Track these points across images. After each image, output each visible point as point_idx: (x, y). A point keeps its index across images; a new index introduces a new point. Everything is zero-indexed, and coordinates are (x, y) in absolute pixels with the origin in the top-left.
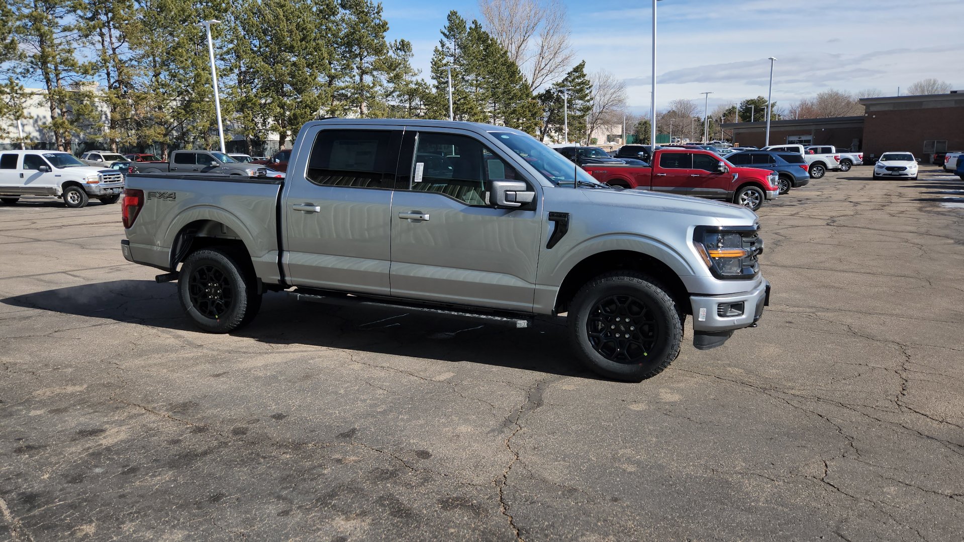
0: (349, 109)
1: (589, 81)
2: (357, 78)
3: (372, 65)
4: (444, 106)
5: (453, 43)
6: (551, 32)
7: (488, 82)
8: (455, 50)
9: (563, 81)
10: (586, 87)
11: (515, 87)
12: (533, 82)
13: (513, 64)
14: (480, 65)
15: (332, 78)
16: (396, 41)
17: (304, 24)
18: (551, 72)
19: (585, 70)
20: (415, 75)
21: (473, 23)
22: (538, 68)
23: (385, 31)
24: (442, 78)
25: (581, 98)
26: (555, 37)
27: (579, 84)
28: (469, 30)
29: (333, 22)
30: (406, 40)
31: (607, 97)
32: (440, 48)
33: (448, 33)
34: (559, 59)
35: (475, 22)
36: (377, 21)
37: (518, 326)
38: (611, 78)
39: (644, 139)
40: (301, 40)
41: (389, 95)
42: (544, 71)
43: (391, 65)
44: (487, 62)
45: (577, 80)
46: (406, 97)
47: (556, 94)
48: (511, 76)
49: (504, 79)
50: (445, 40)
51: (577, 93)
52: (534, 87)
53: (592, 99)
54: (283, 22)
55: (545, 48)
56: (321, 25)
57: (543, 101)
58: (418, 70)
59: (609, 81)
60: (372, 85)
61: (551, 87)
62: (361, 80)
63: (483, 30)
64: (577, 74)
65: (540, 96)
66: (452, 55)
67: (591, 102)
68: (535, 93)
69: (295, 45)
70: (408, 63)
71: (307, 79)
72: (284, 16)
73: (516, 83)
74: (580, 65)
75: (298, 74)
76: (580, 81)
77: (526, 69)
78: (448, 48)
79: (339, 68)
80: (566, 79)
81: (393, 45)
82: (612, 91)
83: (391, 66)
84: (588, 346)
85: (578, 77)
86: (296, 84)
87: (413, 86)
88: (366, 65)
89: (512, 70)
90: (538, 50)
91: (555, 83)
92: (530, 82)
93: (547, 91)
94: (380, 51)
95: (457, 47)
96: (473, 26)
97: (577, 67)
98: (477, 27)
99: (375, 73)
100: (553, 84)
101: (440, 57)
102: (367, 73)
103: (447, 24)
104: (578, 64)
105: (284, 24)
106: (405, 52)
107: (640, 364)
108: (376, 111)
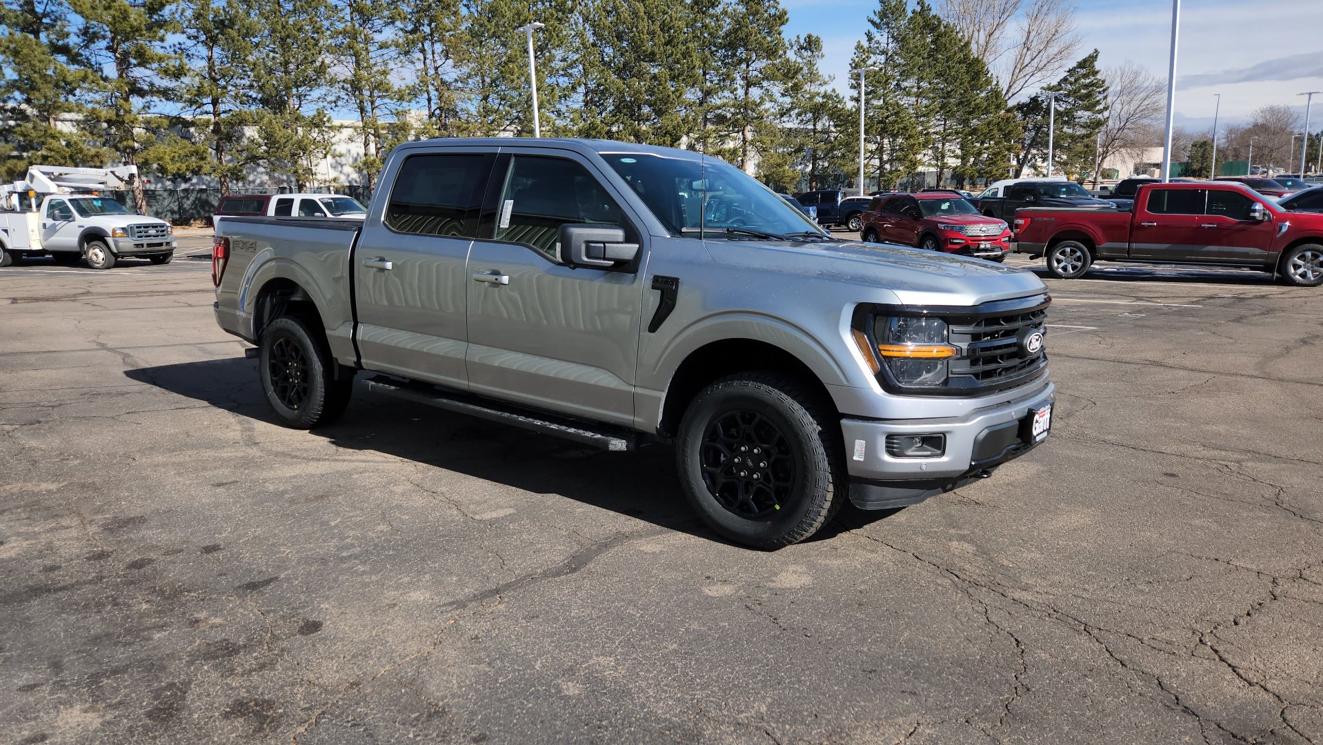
0: (728, 135)
1: (1103, 82)
2: (740, 92)
3: (761, 73)
5: (886, 35)
6: (1045, 8)
7: (936, 90)
8: (888, 44)
9: (1059, 84)
10: (1098, 90)
11: (978, 94)
12: (1010, 87)
13: (978, 61)
14: (924, 65)
15: (708, 93)
16: (798, 37)
17: (671, 20)
18: (1039, 69)
19: (1098, 65)
20: (825, 83)
21: (918, 3)
22: (1019, 66)
23: (783, 24)
25: (1087, 108)
26: (1050, 16)
27: (1086, 86)
28: (912, 15)
29: (712, 16)
30: (814, 35)
31: (1134, 104)
32: (865, 44)
33: (878, 21)
35: (921, 2)
36: (772, 11)
37: (611, 448)
38: (1143, 74)
40: (667, 44)
41: (785, 114)
42: (1029, 70)
43: (789, 70)
44: (936, 60)
45: (1083, 80)
46: (810, 115)
47: (1046, 103)
48: (973, 79)
49: (961, 84)
50: (873, 30)
51: (1082, 100)
52: (1010, 94)
53: (1106, 108)
54: (643, 21)
55: (1033, 34)
56: (696, 21)
57: (1025, 115)
58: (830, 76)
59: (1140, 79)
60: (759, 101)
61: (1039, 92)
62: (746, 94)
63: (933, 13)
64: (1083, 71)
65: (1020, 107)
66: (883, 53)
67: (1106, 114)
68: (1011, 103)
69: (656, 50)
70: (815, 68)
71: (669, 96)
72: (645, 13)
73: (981, 88)
74: (1090, 56)
75: (658, 89)
76: (1088, 81)
77: (1000, 69)
78: (878, 42)
79: (716, 79)
80: (1065, 80)
81: (793, 43)
82: (1143, 95)
83: (789, 73)
84: (700, 486)
85: (1085, 76)
86: (655, 103)
87: (819, 100)
88: (755, 73)
89: (976, 71)
90: (1021, 37)
91: (1045, 86)
92: (1004, 86)
93: (1031, 99)
94: (773, 53)
95: (891, 40)
96: (918, 8)
97: (1085, 61)
98: (924, 9)
99: (765, 84)
100: (1043, 88)
101: (864, 57)
102: (755, 85)
103: (878, 8)
104: (1087, 56)
105: (644, 24)
106: (813, 52)
107: (769, 522)
108: (764, 137)
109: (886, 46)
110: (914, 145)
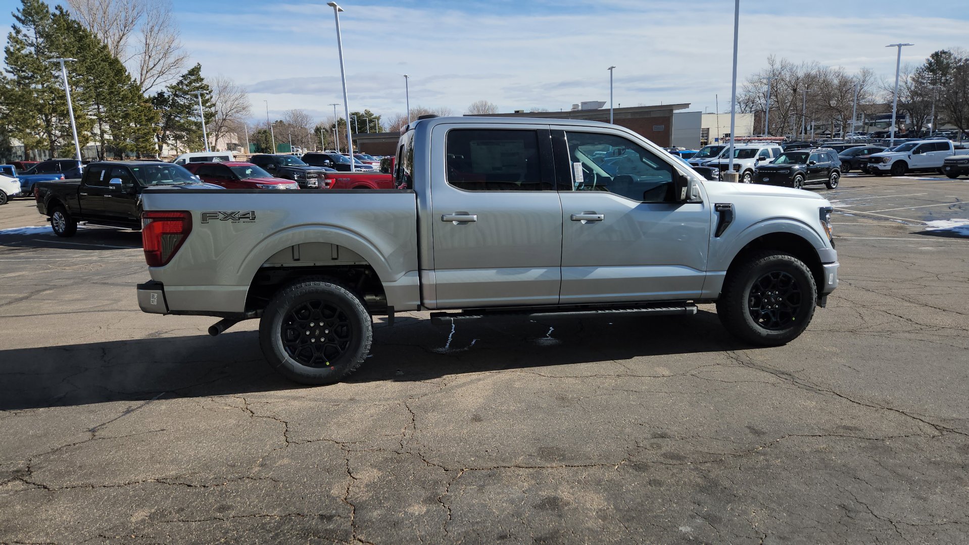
1: (208, 86)
4: (36, 106)
5: (32, 30)
6: (156, 29)
7: (88, 81)
8: (37, 38)
9: (178, 84)
10: (206, 91)
11: (122, 87)
12: (142, 83)
13: (116, 61)
18: (162, 73)
19: (202, 74)
21: (57, 8)
22: (145, 68)
24: (23, 71)
25: (202, 104)
26: (161, 35)
27: (198, 88)
28: (53, 17)
31: (229, 104)
32: (14, 34)
33: (23, 18)
34: (171, 59)
35: (59, 8)
38: (231, 83)
39: (266, 148)
42: (155, 71)
44: (84, 56)
45: (193, 84)
47: (171, 98)
48: (116, 75)
49: (108, 78)
50: (19, 25)
52: (144, 89)
53: (214, 105)
55: (151, 46)
57: (157, 105)
61: (165, 90)
63: (72, 18)
64: (193, 77)
65: (152, 100)
66: (33, 45)
67: (213, 109)
68: (146, 96)
73: (124, 83)
74: (195, 68)
76: (198, 85)
78: (25, 35)
80: (181, 82)
82: (233, 98)
84: (751, 321)
85: (195, 81)
89: (119, 71)
90: (142, 48)
91: (169, 85)
92: (138, 83)
93: (159, 94)
95: (38, 35)
96: (58, 13)
97: (193, 70)
98: (64, 15)
100: (166, 87)
101: (18, 46)
103: (21, 6)
104: (193, 67)
109: (35, 40)
110: (84, 124)
